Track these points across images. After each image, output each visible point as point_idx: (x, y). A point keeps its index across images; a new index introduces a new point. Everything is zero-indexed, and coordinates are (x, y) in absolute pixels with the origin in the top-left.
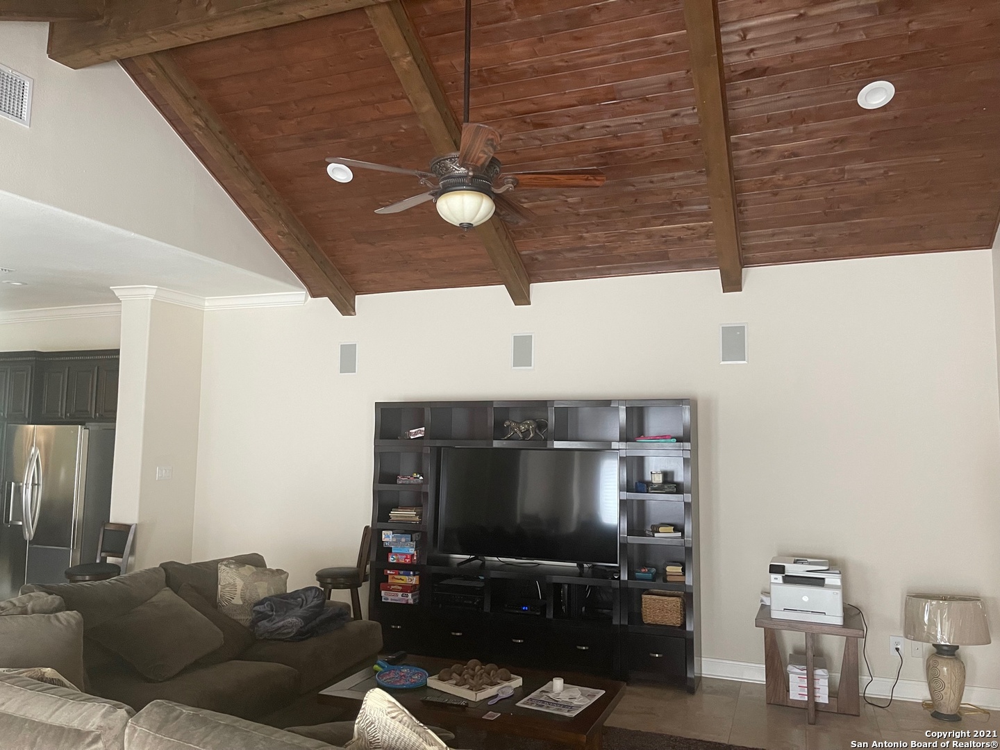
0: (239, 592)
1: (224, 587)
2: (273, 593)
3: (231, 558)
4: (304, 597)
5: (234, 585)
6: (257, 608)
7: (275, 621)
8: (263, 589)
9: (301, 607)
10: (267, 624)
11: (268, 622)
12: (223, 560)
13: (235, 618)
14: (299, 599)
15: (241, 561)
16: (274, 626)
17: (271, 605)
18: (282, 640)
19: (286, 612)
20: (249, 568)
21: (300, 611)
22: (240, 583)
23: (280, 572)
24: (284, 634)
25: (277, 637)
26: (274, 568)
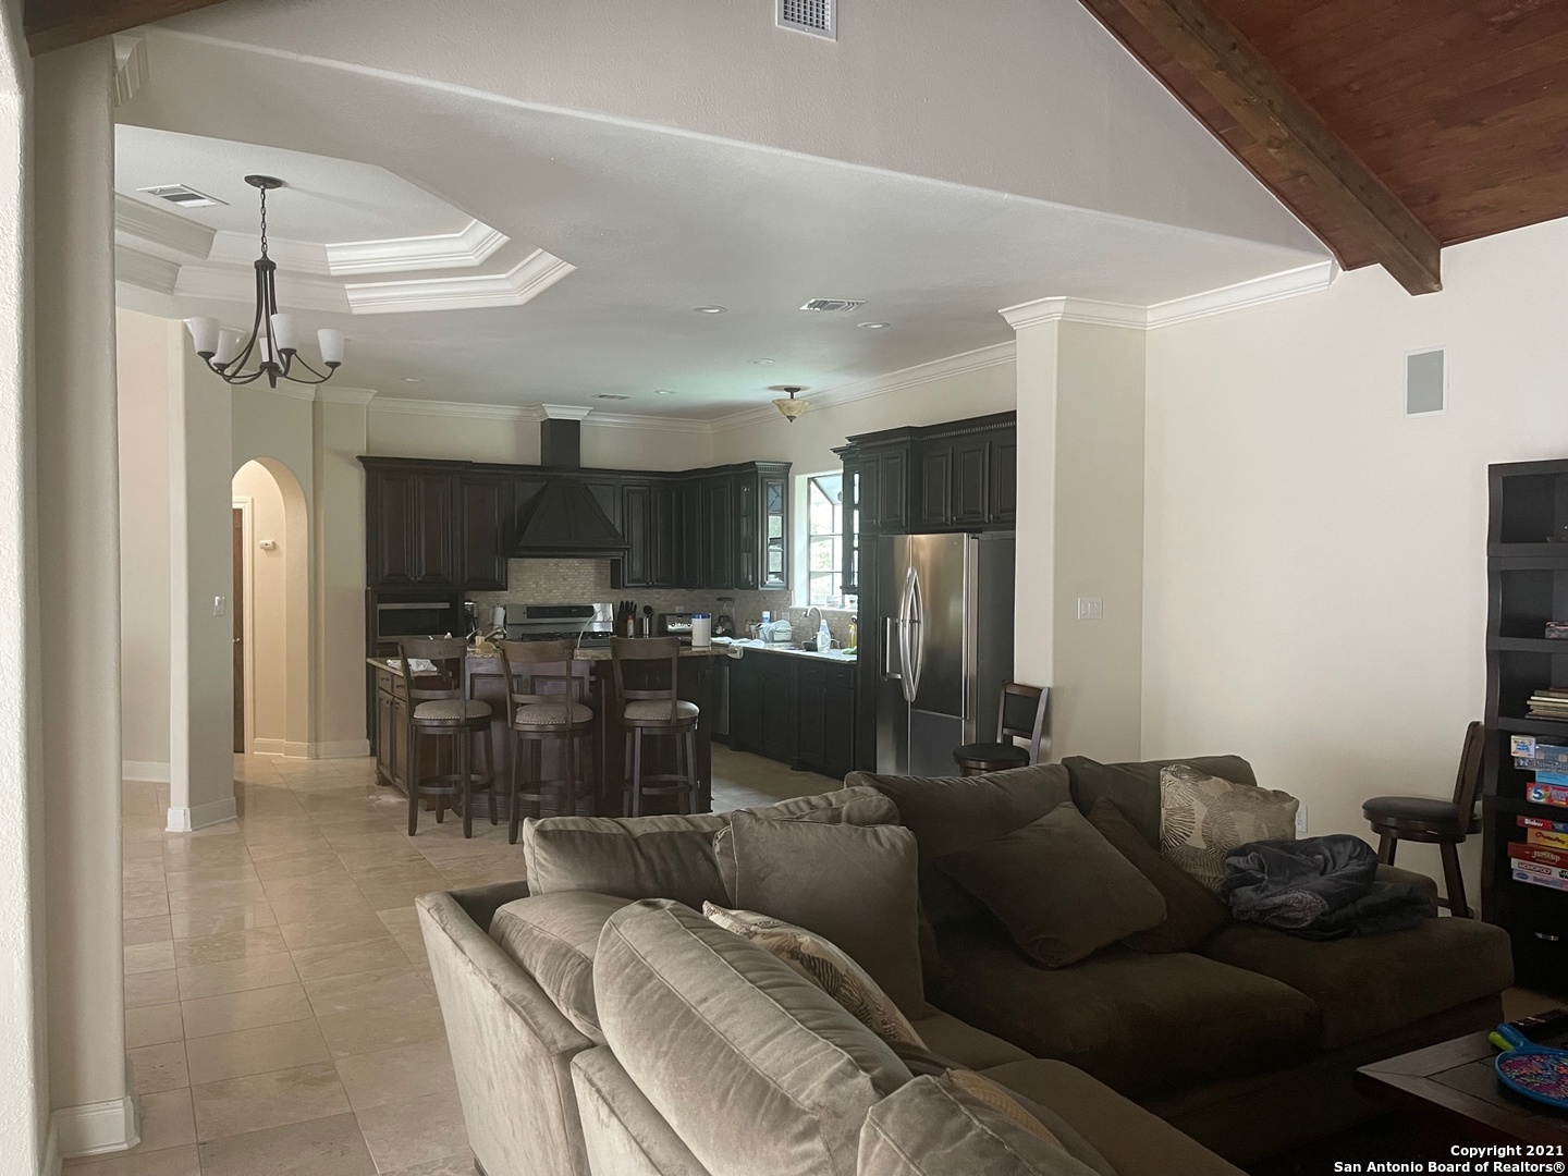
0: (1198, 825)
1: (1172, 812)
2: (1266, 835)
3: (1187, 762)
4: (1328, 854)
5: (1189, 811)
6: (1233, 860)
7: (1266, 893)
8: (1246, 827)
9: (1322, 874)
10: (1253, 895)
11: (1255, 890)
12: (1170, 763)
13: (1192, 871)
14: (1319, 857)
15: (1204, 768)
16: (1266, 901)
17: (1260, 861)
18: (1285, 930)
19: (1290, 879)
20: (1217, 783)
21: (1321, 882)
22: (1200, 811)
23: (1279, 796)
24: (1288, 920)
25: (1275, 922)
26: (1270, 788)
